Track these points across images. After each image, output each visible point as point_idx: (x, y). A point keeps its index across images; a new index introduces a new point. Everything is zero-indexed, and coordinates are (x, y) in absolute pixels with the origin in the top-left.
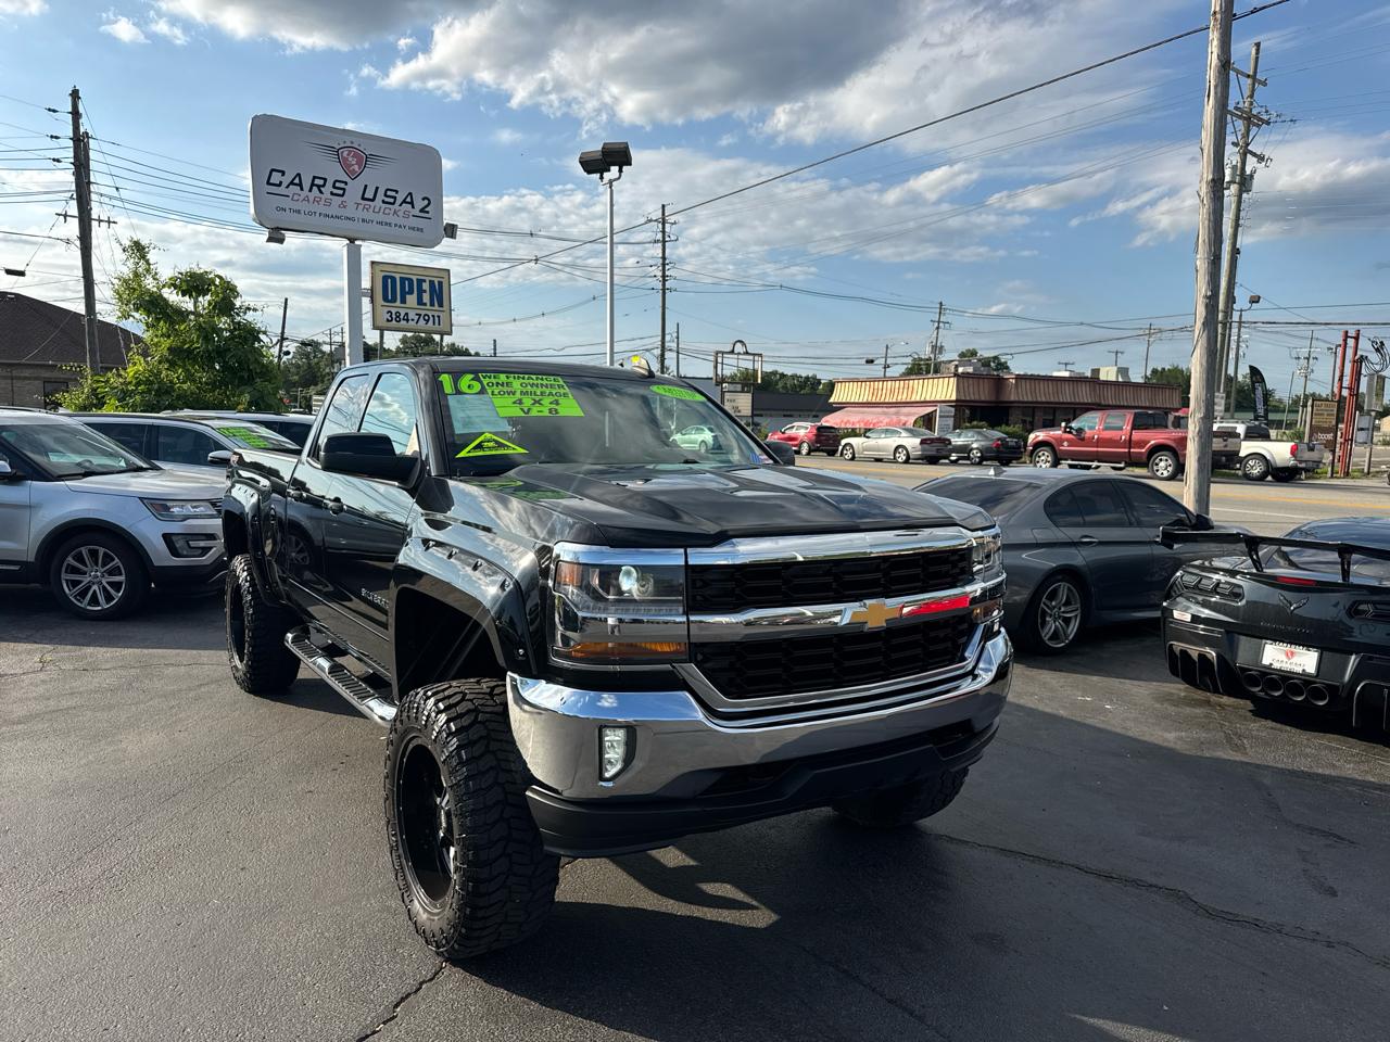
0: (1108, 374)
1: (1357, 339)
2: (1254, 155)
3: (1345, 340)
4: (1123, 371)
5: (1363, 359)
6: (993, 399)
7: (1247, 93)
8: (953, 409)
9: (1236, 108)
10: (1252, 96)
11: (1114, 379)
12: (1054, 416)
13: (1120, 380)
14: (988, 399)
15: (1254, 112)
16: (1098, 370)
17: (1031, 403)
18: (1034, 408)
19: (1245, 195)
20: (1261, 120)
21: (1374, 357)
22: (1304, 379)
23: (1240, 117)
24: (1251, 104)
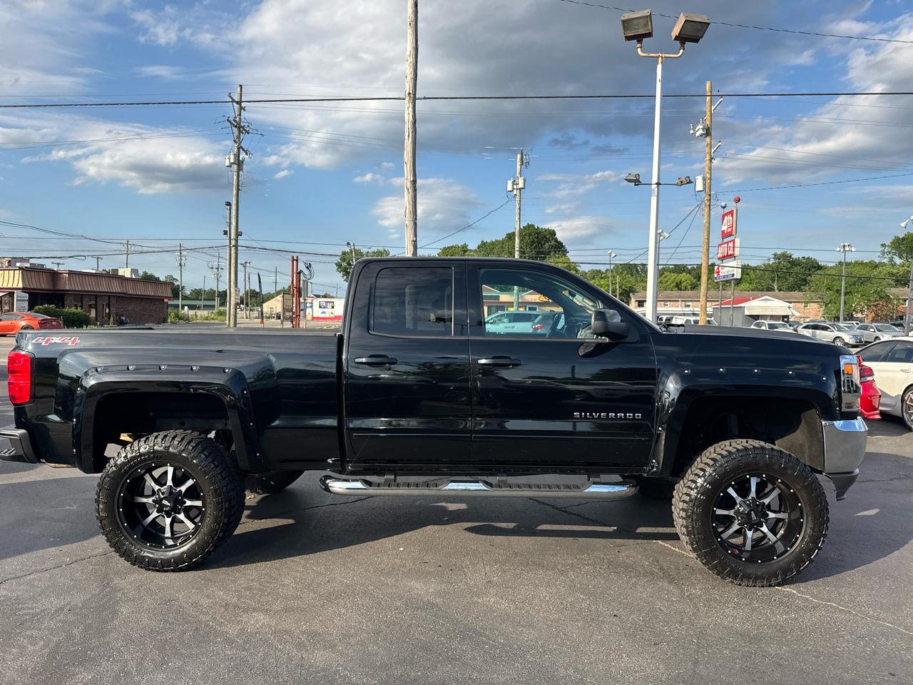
0: (126, 272)
1: (297, 261)
2: (243, 150)
3: (293, 261)
4: (134, 271)
5: (301, 271)
6: (51, 288)
7: (237, 113)
8: (27, 295)
9: (235, 121)
10: (240, 115)
11: (129, 276)
12: (96, 301)
13: (134, 277)
14: (47, 288)
15: (242, 124)
16: (117, 270)
17: (80, 291)
18: (82, 295)
19: (241, 172)
20: (245, 130)
21: (306, 272)
22: (216, 280)
23: (236, 127)
24: (240, 119)
